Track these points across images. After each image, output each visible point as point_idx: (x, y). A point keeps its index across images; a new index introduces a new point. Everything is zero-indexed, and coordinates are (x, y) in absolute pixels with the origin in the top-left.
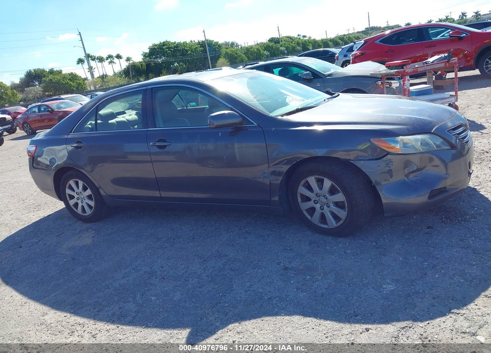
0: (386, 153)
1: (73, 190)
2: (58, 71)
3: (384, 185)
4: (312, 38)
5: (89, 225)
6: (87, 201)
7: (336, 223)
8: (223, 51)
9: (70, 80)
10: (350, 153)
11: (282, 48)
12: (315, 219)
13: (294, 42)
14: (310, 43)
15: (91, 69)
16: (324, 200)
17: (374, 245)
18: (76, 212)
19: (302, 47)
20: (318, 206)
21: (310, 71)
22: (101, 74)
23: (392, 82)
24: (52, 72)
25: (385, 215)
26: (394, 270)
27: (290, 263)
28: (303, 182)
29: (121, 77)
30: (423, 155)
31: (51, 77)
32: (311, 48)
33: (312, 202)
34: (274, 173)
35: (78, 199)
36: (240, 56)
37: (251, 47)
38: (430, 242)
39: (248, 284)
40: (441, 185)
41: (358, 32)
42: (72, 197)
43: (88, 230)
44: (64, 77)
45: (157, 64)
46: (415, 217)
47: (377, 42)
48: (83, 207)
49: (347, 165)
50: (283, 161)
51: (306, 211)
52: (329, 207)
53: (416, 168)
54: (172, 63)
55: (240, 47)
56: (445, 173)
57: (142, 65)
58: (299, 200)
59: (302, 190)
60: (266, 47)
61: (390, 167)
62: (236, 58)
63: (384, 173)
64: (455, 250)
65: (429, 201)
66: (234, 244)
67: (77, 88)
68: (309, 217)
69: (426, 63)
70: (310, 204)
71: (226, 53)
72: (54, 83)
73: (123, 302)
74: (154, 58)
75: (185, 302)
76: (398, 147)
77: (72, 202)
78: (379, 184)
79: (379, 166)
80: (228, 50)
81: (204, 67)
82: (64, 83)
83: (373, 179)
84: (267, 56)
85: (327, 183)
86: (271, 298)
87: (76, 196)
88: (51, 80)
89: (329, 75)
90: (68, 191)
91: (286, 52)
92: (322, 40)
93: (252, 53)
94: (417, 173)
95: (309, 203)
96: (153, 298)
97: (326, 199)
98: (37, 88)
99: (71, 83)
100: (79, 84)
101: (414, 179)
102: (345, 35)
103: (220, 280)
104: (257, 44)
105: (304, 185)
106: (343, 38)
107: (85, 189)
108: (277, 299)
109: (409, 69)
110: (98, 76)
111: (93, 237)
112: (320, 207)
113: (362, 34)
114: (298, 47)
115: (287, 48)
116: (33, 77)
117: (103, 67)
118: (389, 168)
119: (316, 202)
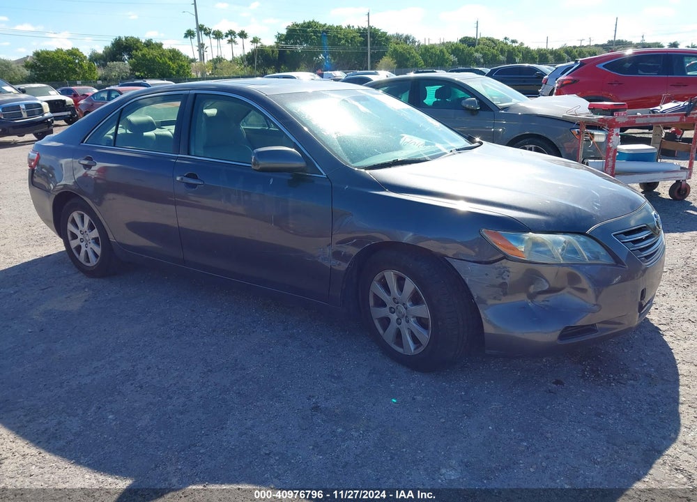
0: (501, 256)
1: (76, 226)
2: (157, 44)
3: (492, 305)
4: (525, 46)
5: (91, 280)
6: (92, 245)
7: (415, 349)
8: (392, 46)
9: (170, 59)
10: (447, 245)
11: (477, 55)
12: (389, 336)
13: (496, 48)
14: (519, 52)
15: (201, 46)
16: (403, 310)
17: (461, 396)
18: (77, 259)
19: (508, 57)
20: (394, 317)
21: (477, 98)
22: (215, 57)
23: (596, 133)
24: (149, 44)
25: (487, 352)
26: (471, 444)
27: (327, 399)
28: (378, 277)
29: (241, 64)
30: (561, 268)
31: (145, 51)
32: (517, 60)
33: (387, 309)
34: (337, 255)
35: (82, 240)
36: (413, 57)
37: (433, 47)
38: (548, 407)
39: (249, 423)
40: (583, 321)
41: (596, 45)
42: (74, 237)
43: (84, 288)
44: (163, 54)
45: (294, 53)
46: (544, 360)
47: (600, 66)
48: (86, 252)
49: (440, 263)
50: (352, 239)
51: (379, 322)
52: (408, 322)
53: (547, 287)
54: (317, 55)
55: (416, 44)
56: (594, 302)
57: (273, 51)
58: (372, 302)
59: (376, 288)
60: (454, 49)
61: (504, 279)
62: (407, 60)
63: (494, 286)
64: (579, 430)
65: (559, 343)
66: (264, 351)
67: (178, 72)
68: (381, 331)
69: (654, 112)
70: (384, 312)
71: (395, 50)
72: (148, 60)
73: (67, 413)
74: (292, 44)
75: (149, 432)
76: (522, 248)
77: (74, 244)
78: (484, 302)
79: (487, 274)
80: (397, 46)
81: (360, 66)
82: (161, 61)
83: (476, 292)
84: (454, 63)
85: (410, 286)
86: (269, 454)
87: (80, 236)
88: (144, 55)
89: (505, 108)
90: (70, 227)
91: (482, 60)
92: (539, 51)
93: (433, 55)
94: (548, 295)
95: (383, 309)
96: (110, 417)
97: (406, 309)
98: (125, 65)
99: (170, 63)
100: (181, 67)
101: (542, 303)
102: (575, 47)
103: (214, 408)
104: (443, 44)
105: (379, 281)
106: (571, 52)
107: (91, 228)
108: (277, 458)
109: (621, 118)
110: (211, 59)
111: (86, 301)
112: (398, 319)
113: (601, 49)
114: (501, 56)
115: (485, 56)
116: (121, 48)
117: (219, 46)
118: (502, 281)
119: (392, 311)
